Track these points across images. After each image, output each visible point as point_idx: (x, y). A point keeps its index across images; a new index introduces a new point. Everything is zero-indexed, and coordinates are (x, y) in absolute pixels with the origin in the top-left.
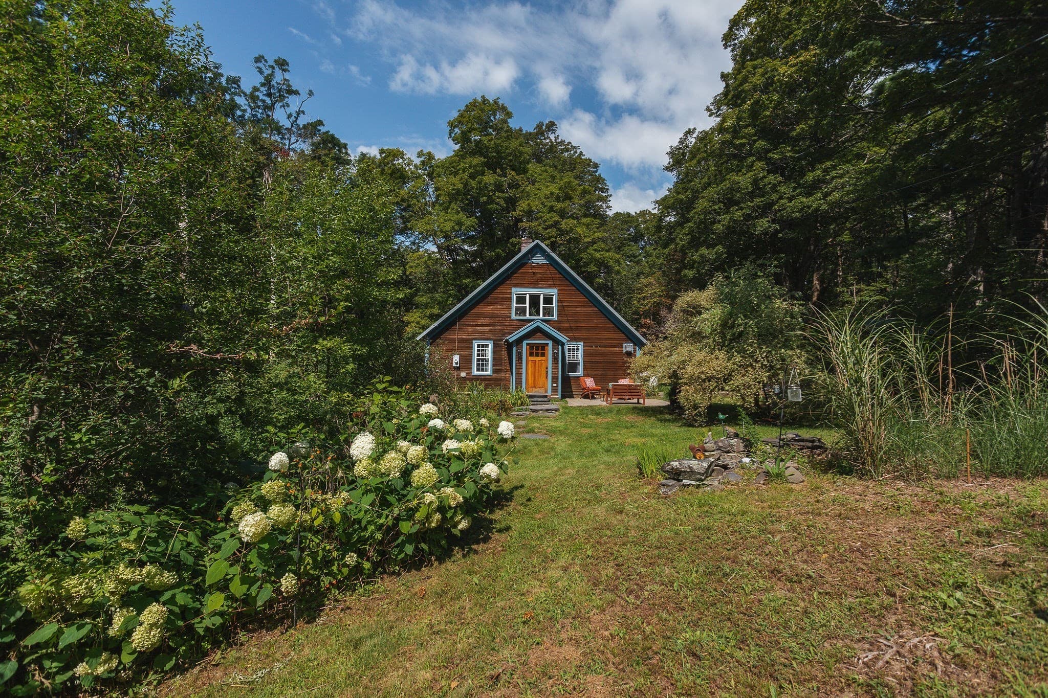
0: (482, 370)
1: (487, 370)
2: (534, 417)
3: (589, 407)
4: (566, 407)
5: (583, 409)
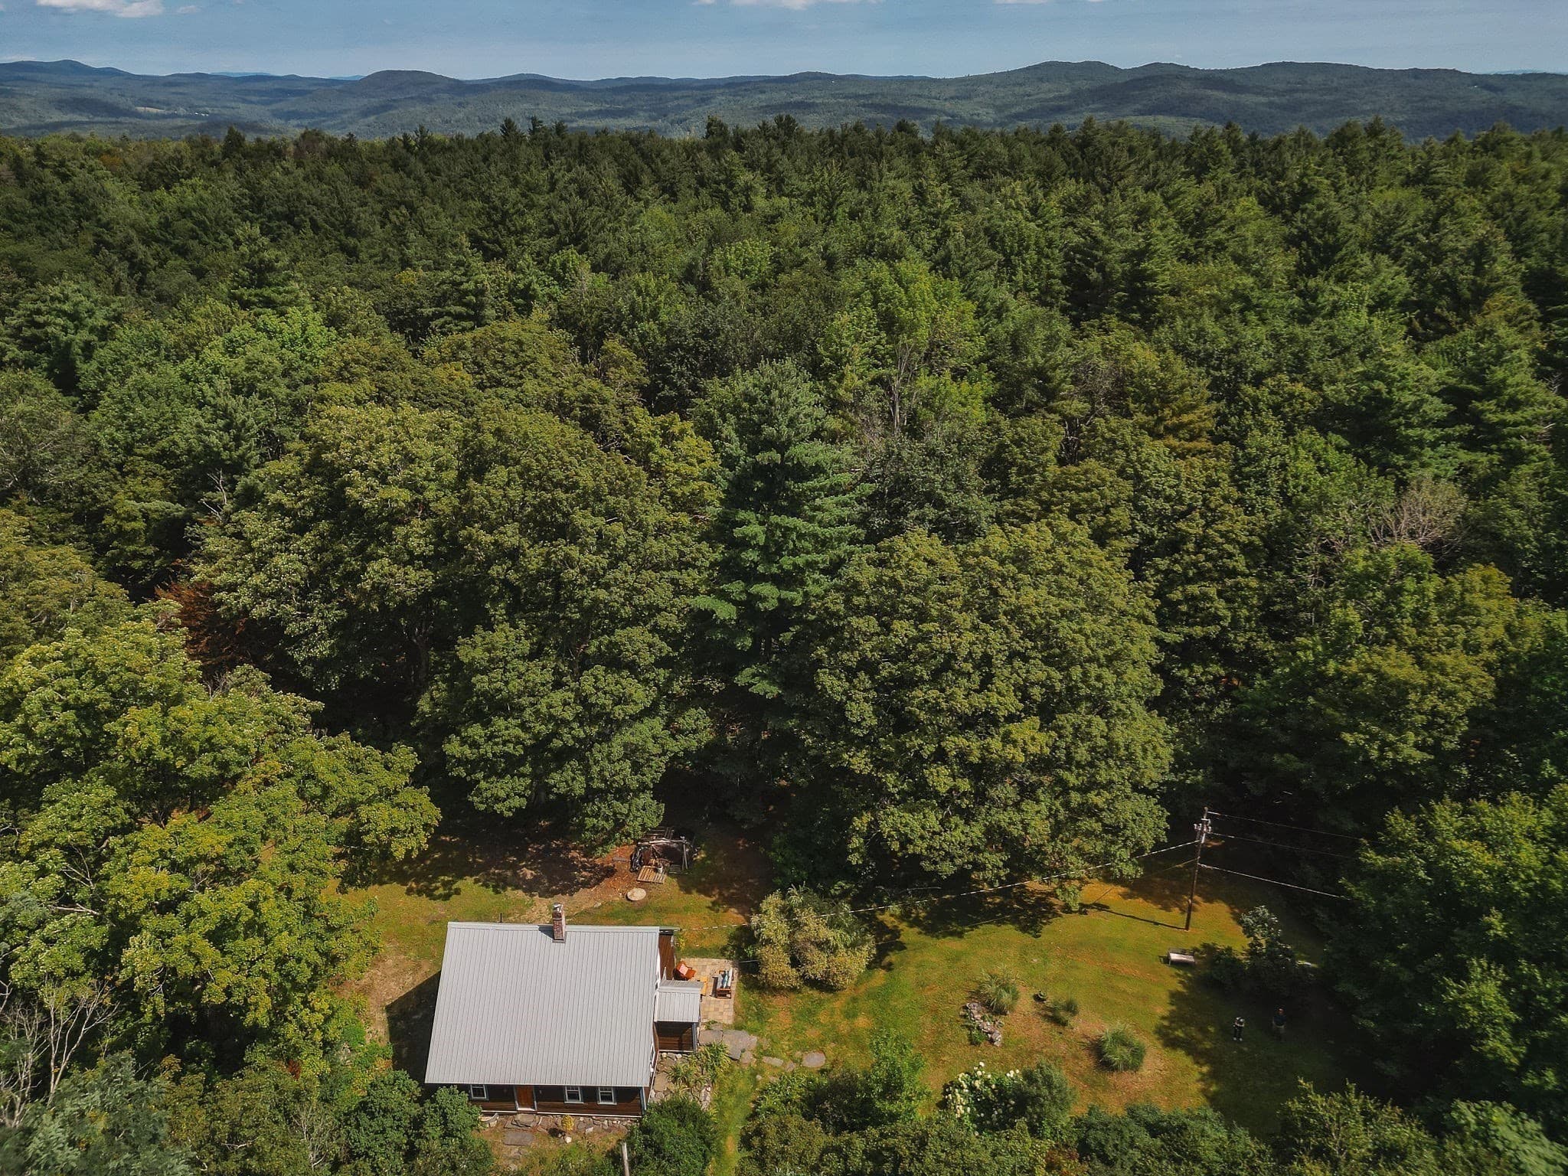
2: (757, 1051)
3: (737, 1013)
4: (737, 1027)
5: (746, 1019)
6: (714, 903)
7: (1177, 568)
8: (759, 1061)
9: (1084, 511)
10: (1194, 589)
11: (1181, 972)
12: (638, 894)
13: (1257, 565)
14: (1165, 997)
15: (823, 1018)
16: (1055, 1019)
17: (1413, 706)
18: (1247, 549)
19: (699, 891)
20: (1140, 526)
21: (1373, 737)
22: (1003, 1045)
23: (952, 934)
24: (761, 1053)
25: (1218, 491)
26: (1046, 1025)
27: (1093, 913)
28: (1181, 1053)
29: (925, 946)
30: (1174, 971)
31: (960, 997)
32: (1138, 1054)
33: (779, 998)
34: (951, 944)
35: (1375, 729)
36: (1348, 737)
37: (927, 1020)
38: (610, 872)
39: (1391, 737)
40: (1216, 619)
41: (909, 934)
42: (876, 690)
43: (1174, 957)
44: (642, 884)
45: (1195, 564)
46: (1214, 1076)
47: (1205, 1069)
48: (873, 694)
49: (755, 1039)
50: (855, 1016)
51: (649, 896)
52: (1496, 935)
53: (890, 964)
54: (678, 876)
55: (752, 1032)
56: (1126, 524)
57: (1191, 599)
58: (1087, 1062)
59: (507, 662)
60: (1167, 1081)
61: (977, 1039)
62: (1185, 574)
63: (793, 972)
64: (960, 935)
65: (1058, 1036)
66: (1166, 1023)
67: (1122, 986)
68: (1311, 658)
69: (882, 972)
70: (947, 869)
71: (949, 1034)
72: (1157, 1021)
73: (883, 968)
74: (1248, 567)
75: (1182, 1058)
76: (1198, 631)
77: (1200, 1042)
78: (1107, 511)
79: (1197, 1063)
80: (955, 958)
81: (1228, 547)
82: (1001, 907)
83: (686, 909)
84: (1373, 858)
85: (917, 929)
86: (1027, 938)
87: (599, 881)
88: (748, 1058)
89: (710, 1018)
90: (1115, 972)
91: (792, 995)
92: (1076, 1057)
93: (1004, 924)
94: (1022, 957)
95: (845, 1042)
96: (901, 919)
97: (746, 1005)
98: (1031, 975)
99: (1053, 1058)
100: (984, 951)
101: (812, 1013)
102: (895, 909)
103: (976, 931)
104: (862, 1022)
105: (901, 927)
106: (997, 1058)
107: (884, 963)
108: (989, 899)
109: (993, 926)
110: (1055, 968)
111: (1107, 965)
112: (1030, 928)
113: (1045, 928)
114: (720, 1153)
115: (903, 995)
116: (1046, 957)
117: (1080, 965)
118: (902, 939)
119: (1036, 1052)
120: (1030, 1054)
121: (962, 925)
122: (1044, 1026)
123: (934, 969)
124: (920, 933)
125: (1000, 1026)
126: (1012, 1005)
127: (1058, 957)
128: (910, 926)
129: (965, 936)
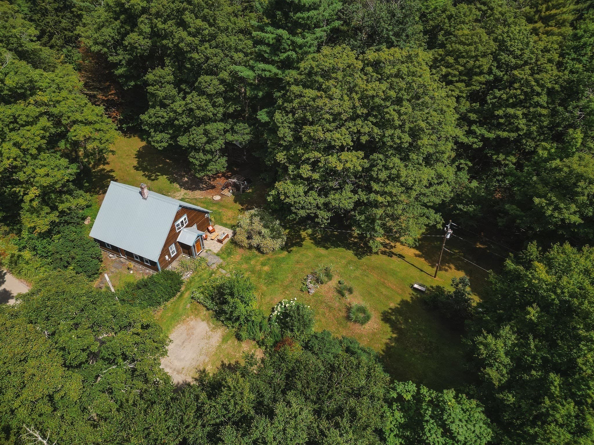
0: (173, 254)
1: (175, 252)
2: (219, 265)
3: (221, 250)
4: (218, 255)
5: (223, 253)
6: (242, 209)
7: (505, 96)
8: (218, 269)
9: (463, 57)
10: (511, 111)
11: (415, 294)
12: (217, 198)
13: (553, 102)
14: (399, 300)
15: (252, 262)
16: (341, 293)
17: (579, 190)
18: (550, 92)
19: (240, 203)
20: (495, 70)
21: (551, 203)
22: (313, 295)
23: (324, 247)
24: (221, 266)
25: (548, 56)
26: (336, 294)
27: (395, 258)
28: (388, 325)
29: (311, 248)
30: (412, 292)
31: (308, 271)
32: (367, 318)
33: (241, 250)
34: (322, 251)
35: (554, 199)
36: (537, 200)
37: (290, 276)
38: (213, 187)
39: (562, 205)
40: (518, 129)
41: (308, 242)
42: (295, 124)
43: (416, 286)
44: (222, 195)
45: (515, 96)
46: (396, 340)
47: (394, 336)
48: (293, 126)
49: (221, 261)
50: (265, 265)
51: (221, 200)
52: (531, 319)
53: (291, 251)
54: (236, 196)
55: (223, 258)
56: (486, 69)
57: (506, 116)
58: (343, 314)
59: (162, 84)
60: (374, 334)
61: (305, 290)
62: (507, 100)
63: (246, 241)
64: (327, 248)
65: (338, 299)
66: (390, 311)
67: (383, 290)
68: (546, 155)
69: (286, 253)
70: (302, 213)
71: (295, 284)
72: (386, 309)
73: (287, 251)
74: (547, 103)
75: (387, 328)
76: (505, 134)
77: (401, 324)
78: (476, 58)
79: (393, 332)
80: (319, 256)
81: (538, 89)
82: (355, 244)
83: (231, 208)
84: (510, 265)
85: (312, 241)
86: (355, 258)
87: (208, 189)
88: (214, 267)
89: (210, 249)
90: (383, 284)
91: (247, 250)
92: (340, 310)
93: (350, 250)
94: (347, 265)
95: (254, 274)
96: (309, 235)
97: (227, 248)
98: (344, 273)
99: (330, 307)
100: (332, 258)
101: (250, 259)
102: (310, 231)
103: (336, 249)
104: (266, 268)
105: (307, 238)
106: (307, 299)
107: (289, 250)
108: (352, 239)
109: (344, 249)
110: (358, 273)
111: (382, 280)
112: (360, 255)
113: (367, 257)
114: (181, 296)
115: (288, 264)
116: (357, 268)
117: (370, 276)
118: (304, 243)
119: (325, 302)
120: (321, 302)
121: (332, 245)
122: (335, 294)
123: (307, 257)
124: (312, 243)
125: (317, 288)
126: (327, 281)
127: (362, 270)
128: (310, 239)
129: (329, 249)
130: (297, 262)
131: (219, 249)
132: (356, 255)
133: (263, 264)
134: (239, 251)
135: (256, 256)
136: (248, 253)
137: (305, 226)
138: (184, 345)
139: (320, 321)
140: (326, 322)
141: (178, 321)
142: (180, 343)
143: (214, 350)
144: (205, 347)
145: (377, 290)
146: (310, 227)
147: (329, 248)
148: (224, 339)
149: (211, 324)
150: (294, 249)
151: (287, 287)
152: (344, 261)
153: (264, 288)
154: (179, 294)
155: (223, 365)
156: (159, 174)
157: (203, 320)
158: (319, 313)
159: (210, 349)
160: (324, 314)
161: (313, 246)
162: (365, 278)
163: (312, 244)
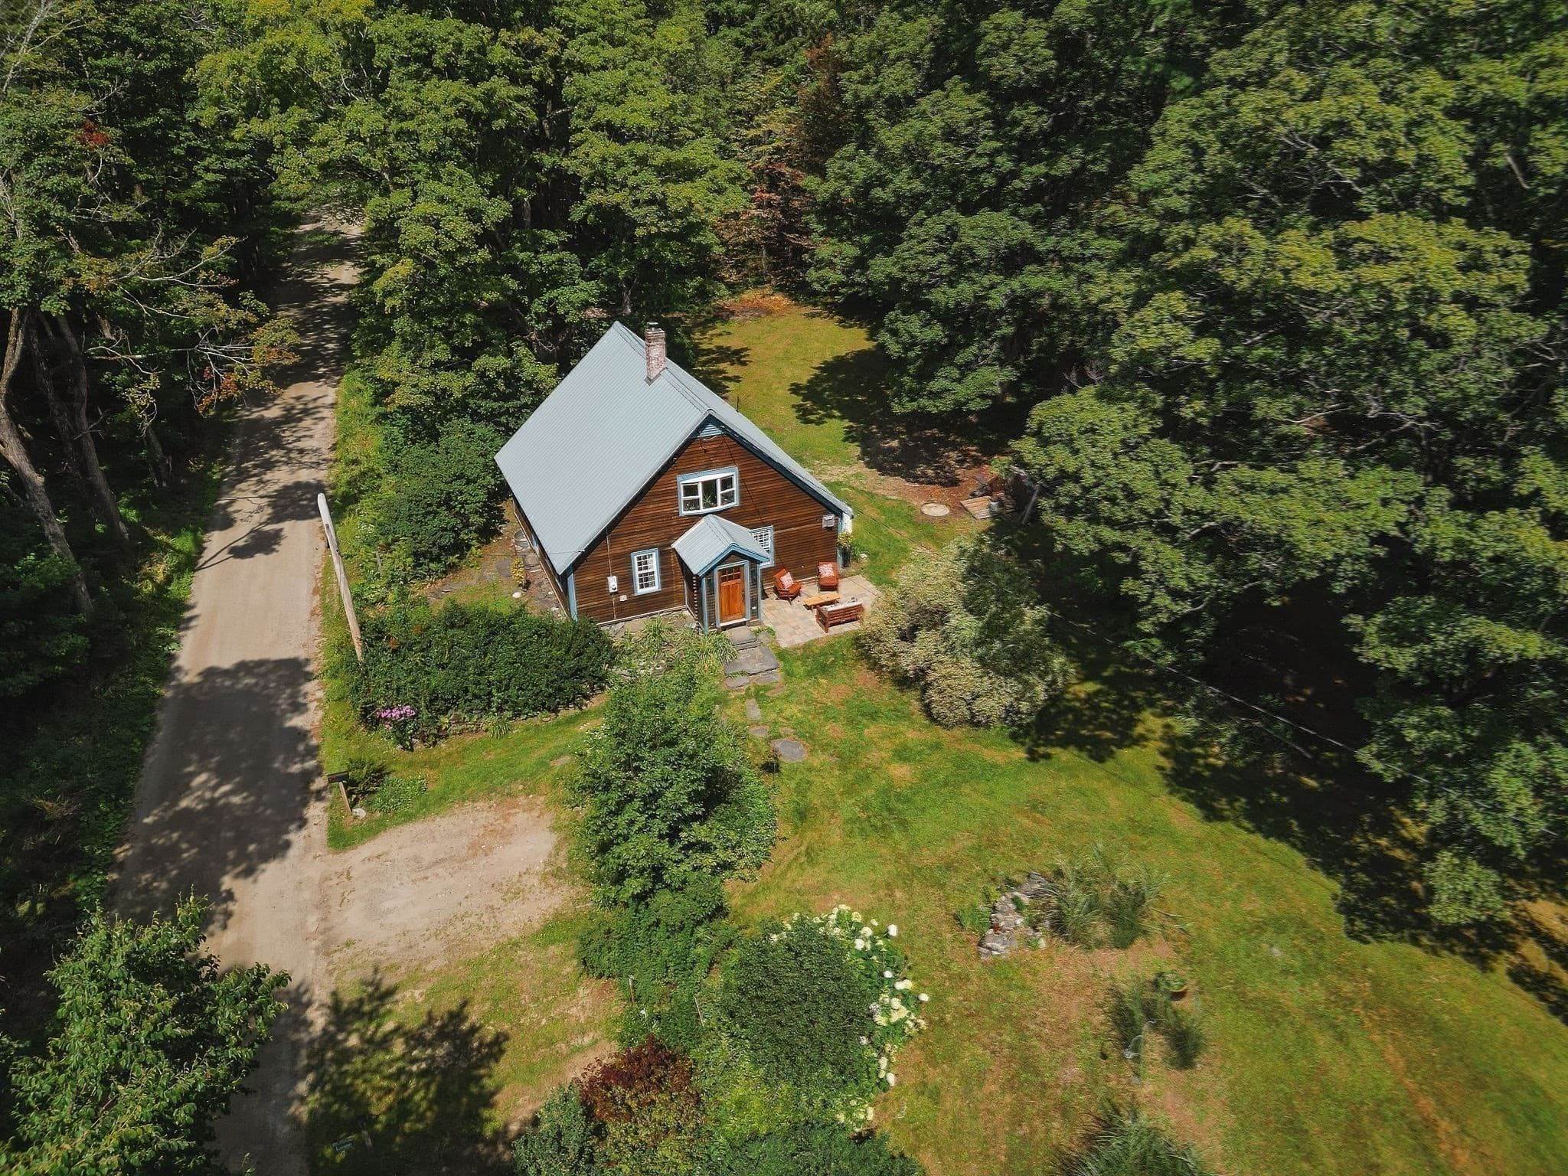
0: (647, 586)
1: (653, 584)
2: (758, 689)
3: (807, 647)
4: (782, 655)
5: (804, 658)
8: (747, 695)
12: (936, 511)
15: (872, 730)
16: (1128, 1028)
22: (990, 967)
23: (1206, 807)
24: (760, 693)
26: (1101, 1020)
29: (1138, 783)
33: (871, 675)
34: (1179, 814)
37: (965, 842)
38: (953, 483)
41: (1144, 758)
44: (958, 509)
49: (778, 677)
50: (906, 760)
51: (944, 520)
53: (1047, 756)
55: (789, 674)
58: (1067, 1135)
61: (973, 923)
63: (891, 642)
65: (1091, 1050)
69: (1020, 754)
71: (955, 880)
73: (1031, 751)
80: (1149, 829)
82: (1380, 864)
85: (1167, 763)
86: (1333, 924)
87: (930, 483)
88: (741, 684)
89: (776, 629)
90: (1421, 1133)
91: (888, 686)
92: (1064, 1109)
93: (1329, 873)
94: (1260, 928)
95: (844, 768)
96: (1170, 738)
97: (831, 648)
98: (1220, 955)
99: (1028, 1064)
100: (1208, 863)
101: (873, 716)
102: (1184, 725)
103: (1258, 839)
104: (901, 772)
105: (1152, 745)
106: (955, 968)
107: (1042, 750)
108: (1384, 842)
109: (1300, 859)
110: (1293, 995)
111: (1428, 1104)
112: (1371, 917)
113: (1405, 948)
114: (571, 721)
115: (991, 794)
116: (1310, 970)
117: (1358, 1043)
118: (1126, 754)
119: (1021, 1030)
120: (1006, 1018)
121: (1249, 817)
122: (1099, 1018)
123: (1091, 809)
124: (1160, 768)
125: (1030, 943)
126: (1100, 944)
127: (1335, 991)
128: (1164, 754)
129: (1220, 826)
130: (1036, 806)
131: (799, 640)
132: (1347, 909)
133: (902, 754)
134: (862, 676)
135: (908, 717)
136: (886, 695)
137: (1181, 699)
138: (429, 873)
139: (936, 1096)
140: (957, 1119)
141: (491, 790)
142: (427, 859)
143: (489, 945)
144: (473, 920)
145: (1355, 1135)
146: (1199, 709)
147: (1223, 819)
148: (550, 931)
149: (563, 853)
150: (1064, 756)
151: (916, 871)
152: (1257, 906)
153: (835, 836)
154: (572, 711)
155: (457, 1016)
156: (837, 414)
157: (553, 829)
158: (952, 1057)
159: (480, 935)
160: (973, 1079)
161: (1156, 783)
162: (1324, 1040)
163: (1158, 775)
